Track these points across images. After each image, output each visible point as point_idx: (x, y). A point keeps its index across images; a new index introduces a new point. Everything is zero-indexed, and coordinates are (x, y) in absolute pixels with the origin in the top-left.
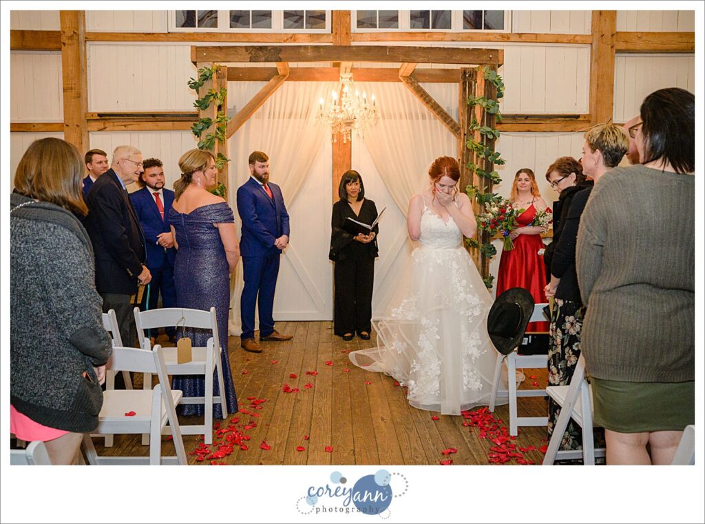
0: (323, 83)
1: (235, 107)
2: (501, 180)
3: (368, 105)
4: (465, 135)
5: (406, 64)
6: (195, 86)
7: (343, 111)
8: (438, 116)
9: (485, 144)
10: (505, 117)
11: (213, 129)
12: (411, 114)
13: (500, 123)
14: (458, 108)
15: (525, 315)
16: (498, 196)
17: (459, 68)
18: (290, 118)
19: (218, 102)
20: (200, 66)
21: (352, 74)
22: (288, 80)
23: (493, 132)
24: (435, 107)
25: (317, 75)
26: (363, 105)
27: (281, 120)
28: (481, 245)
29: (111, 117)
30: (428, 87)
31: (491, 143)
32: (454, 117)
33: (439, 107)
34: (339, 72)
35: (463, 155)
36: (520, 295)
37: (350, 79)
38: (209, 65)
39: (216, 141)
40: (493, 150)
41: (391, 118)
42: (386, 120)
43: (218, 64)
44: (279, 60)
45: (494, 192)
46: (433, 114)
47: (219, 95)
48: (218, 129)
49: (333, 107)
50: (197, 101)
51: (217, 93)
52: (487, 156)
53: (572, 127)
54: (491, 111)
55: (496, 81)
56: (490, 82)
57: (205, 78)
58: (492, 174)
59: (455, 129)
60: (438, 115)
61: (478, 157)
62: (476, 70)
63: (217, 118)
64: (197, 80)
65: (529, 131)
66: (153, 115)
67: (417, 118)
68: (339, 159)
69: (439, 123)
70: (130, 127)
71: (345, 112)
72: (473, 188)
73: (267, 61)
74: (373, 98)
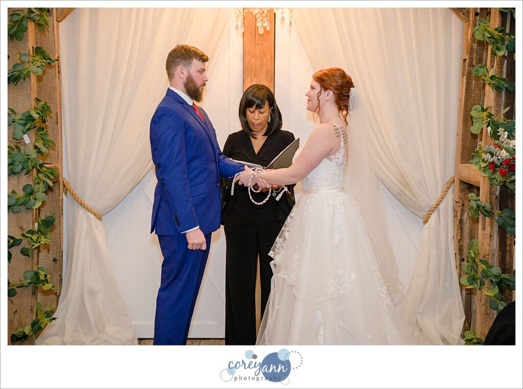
9: (508, 31)
28: (496, 211)
35: (471, 51)
61: (493, 54)
68: (253, 60)
72: (483, 110)
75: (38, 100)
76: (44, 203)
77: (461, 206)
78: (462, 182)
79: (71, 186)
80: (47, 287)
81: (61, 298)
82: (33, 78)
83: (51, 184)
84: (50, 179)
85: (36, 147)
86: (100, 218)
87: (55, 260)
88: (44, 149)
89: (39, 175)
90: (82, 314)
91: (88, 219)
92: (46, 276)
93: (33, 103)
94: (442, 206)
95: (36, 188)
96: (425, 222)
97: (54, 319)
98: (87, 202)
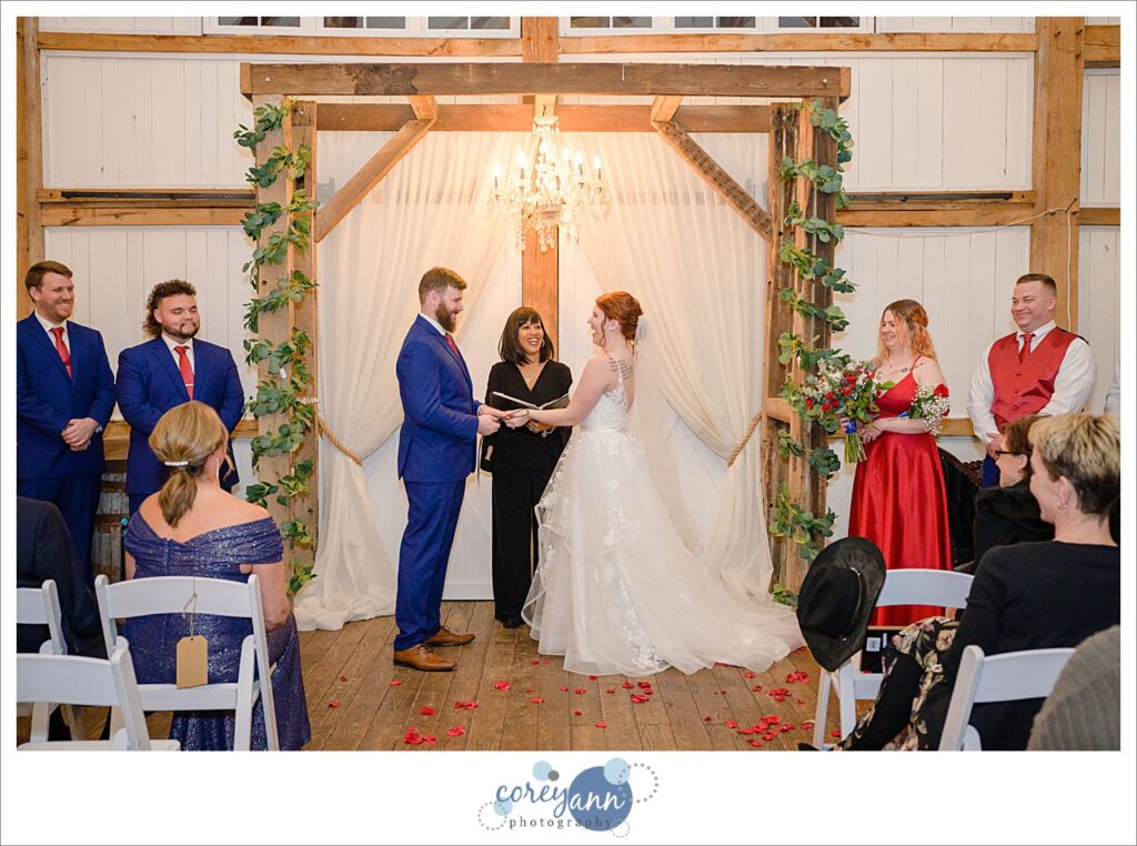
0: (504, 133)
1: (332, 180)
2: (848, 323)
3: (586, 179)
4: (780, 234)
5: (662, 97)
6: (249, 141)
7: (537, 190)
8: (726, 199)
9: (814, 253)
10: (854, 197)
11: (283, 225)
12: (676, 194)
13: (845, 210)
14: (768, 182)
15: (868, 592)
16: (840, 355)
17: (769, 104)
18: (438, 202)
19: (294, 173)
20: (260, 101)
21: (556, 118)
22: (434, 128)
23: (830, 228)
24: (722, 181)
25: (491, 120)
26: (578, 178)
27: (422, 204)
28: (808, 450)
29: (89, 199)
30: (705, 141)
31: (826, 249)
32: (759, 200)
33: (729, 179)
34: (534, 115)
35: (776, 273)
36: (859, 552)
37: (553, 127)
38: (275, 101)
39: (290, 248)
40: (831, 264)
41: (636, 203)
42: (627, 206)
43: (294, 98)
44: (412, 91)
45: (834, 346)
46: (717, 194)
47: (295, 158)
48: (295, 226)
49: (517, 182)
50: (252, 170)
51: (291, 155)
52: (819, 277)
53: (998, 216)
54: (827, 188)
55: (836, 128)
56: (823, 133)
57: (268, 125)
58: (830, 312)
59: (760, 222)
60: (727, 195)
61: (801, 277)
62: (798, 108)
63: (293, 202)
64: (251, 129)
65: (910, 225)
66: (172, 196)
67: (687, 201)
68: (534, 281)
69: (730, 212)
70: (126, 219)
71: (543, 192)
72: (792, 338)
73: (388, 92)
74: (597, 163)
75: (295, 329)
76: (302, 445)
77: (770, 445)
78: (770, 418)
79: (328, 426)
80: (306, 540)
81: (318, 553)
82: (291, 304)
83: (309, 423)
84: (309, 419)
85: (293, 382)
86: (359, 464)
87: (310, 511)
88: (301, 385)
89: (297, 414)
90: (342, 572)
91: (347, 465)
92: (304, 528)
93: (290, 332)
94: (748, 446)
95: (293, 428)
96: (730, 464)
97: (314, 576)
98: (345, 446)
